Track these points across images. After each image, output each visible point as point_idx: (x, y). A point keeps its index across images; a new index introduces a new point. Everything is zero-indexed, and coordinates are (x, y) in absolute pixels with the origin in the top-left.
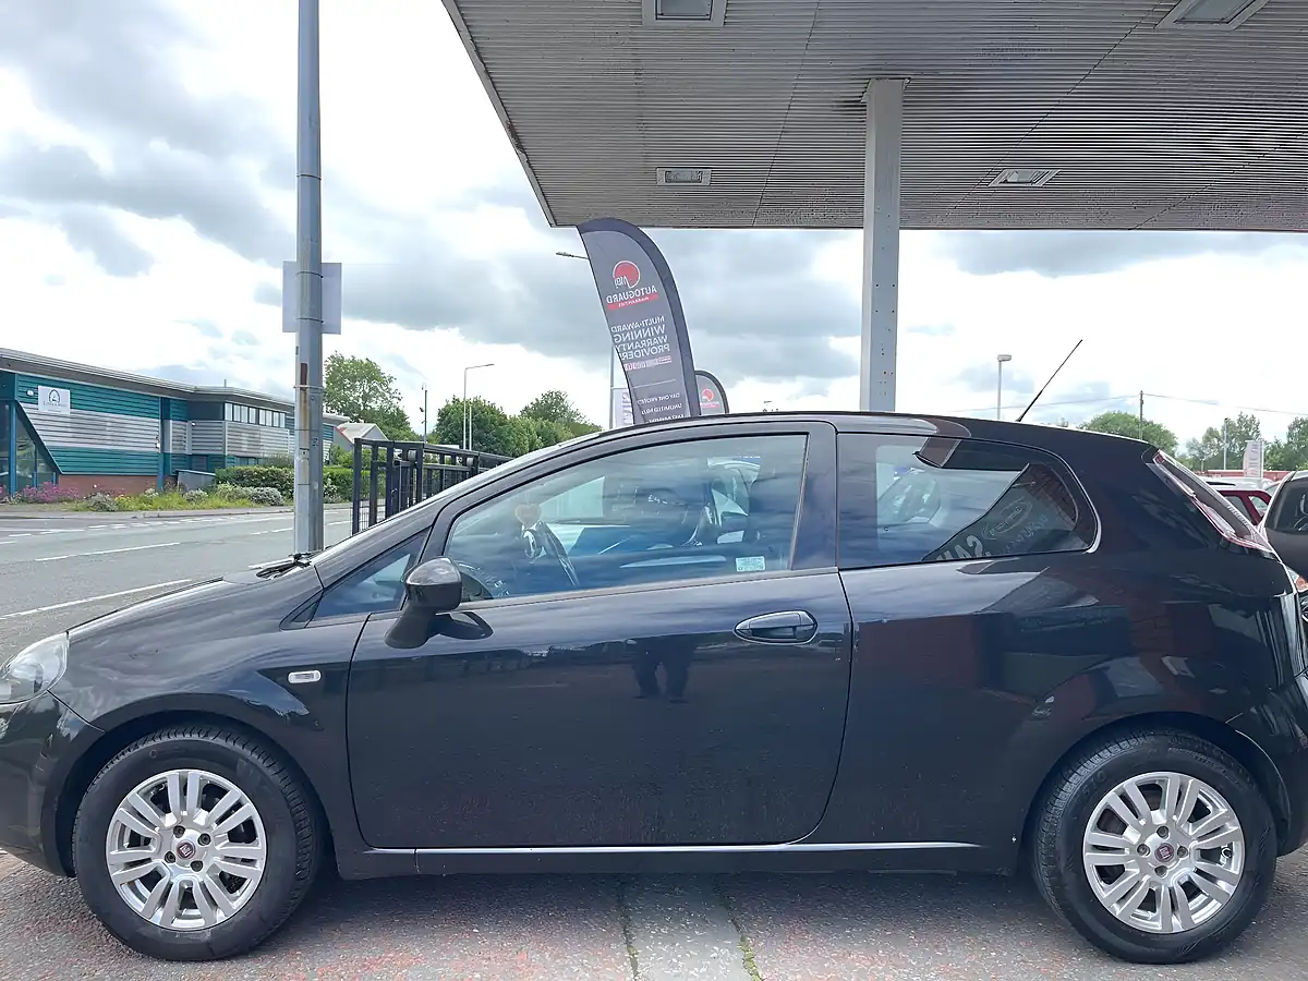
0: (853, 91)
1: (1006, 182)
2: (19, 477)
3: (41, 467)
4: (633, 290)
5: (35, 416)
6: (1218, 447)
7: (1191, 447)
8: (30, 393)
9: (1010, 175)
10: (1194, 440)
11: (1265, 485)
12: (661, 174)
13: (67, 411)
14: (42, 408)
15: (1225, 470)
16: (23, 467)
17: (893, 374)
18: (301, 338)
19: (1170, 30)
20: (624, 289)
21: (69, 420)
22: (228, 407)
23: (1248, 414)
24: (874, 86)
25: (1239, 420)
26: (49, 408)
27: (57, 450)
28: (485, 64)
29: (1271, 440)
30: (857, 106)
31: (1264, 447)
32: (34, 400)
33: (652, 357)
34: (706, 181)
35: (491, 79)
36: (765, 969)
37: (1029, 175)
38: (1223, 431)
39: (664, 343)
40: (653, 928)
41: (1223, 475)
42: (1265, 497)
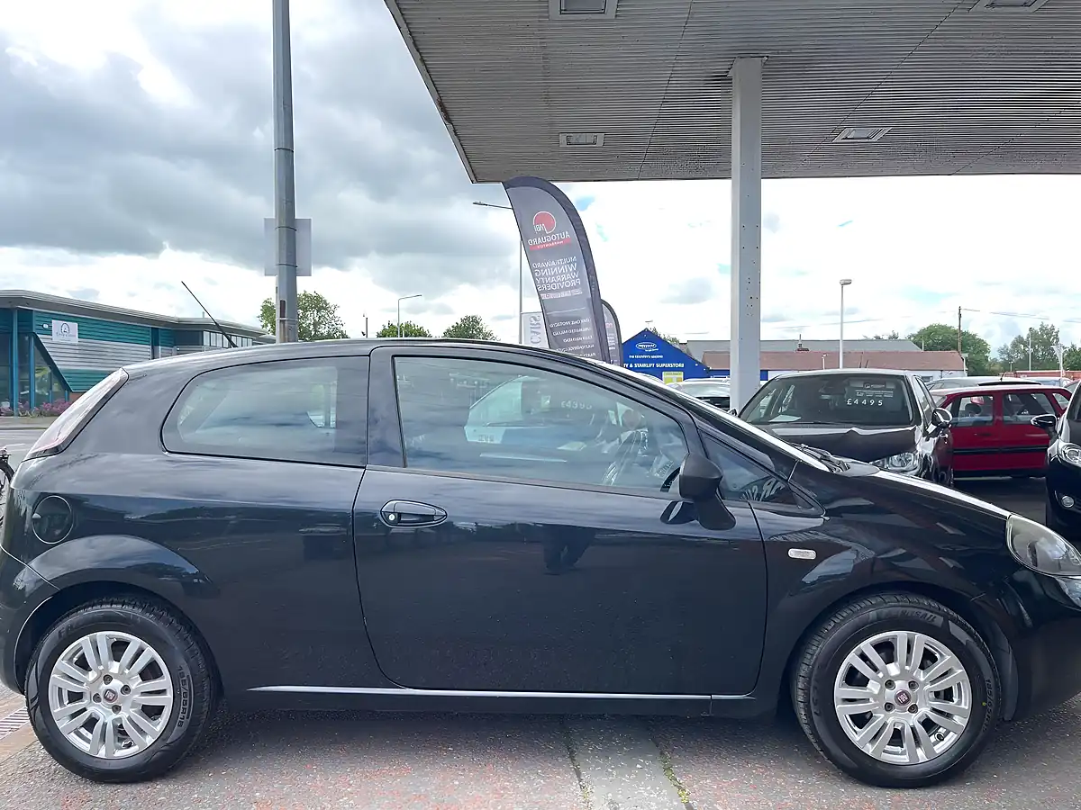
0: (720, 68)
1: (846, 138)
2: (37, 395)
3: (56, 387)
4: (550, 235)
5: (50, 345)
6: (1024, 351)
7: (1002, 352)
8: (46, 326)
9: (850, 133)
10: (1005, 346)
11: (1065, 383)
12: (563, 138)
13: (76, 340)
14: (55, 338)
15: (1030, 371)
16: (40, 388)
17: (758, 298)
18: (280, 280)
19: (982, 13)
20: (542, 234)
21: (77, 348)
22: (206, 334)
23: (1048, 324)
24: (739, 63)
25: (1041, 329)
26: (61, 338)
27: (69, 372)
28: (420, 54)
29: (1069, 346)
30: (723, 79)
31: (1063, 351)
32: (49, 332)
33: (566, 289)
34: (600, 143)
35: (425, 65)
36: (681, 776)
37: (864, 133)
38: (1028, 338)
39: (576, 278)
40: (589, 746)
41: (1029, 375)
42: (1066, 394)
